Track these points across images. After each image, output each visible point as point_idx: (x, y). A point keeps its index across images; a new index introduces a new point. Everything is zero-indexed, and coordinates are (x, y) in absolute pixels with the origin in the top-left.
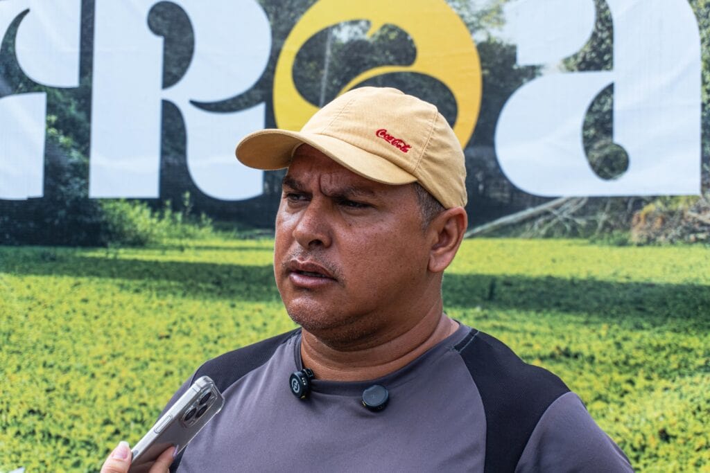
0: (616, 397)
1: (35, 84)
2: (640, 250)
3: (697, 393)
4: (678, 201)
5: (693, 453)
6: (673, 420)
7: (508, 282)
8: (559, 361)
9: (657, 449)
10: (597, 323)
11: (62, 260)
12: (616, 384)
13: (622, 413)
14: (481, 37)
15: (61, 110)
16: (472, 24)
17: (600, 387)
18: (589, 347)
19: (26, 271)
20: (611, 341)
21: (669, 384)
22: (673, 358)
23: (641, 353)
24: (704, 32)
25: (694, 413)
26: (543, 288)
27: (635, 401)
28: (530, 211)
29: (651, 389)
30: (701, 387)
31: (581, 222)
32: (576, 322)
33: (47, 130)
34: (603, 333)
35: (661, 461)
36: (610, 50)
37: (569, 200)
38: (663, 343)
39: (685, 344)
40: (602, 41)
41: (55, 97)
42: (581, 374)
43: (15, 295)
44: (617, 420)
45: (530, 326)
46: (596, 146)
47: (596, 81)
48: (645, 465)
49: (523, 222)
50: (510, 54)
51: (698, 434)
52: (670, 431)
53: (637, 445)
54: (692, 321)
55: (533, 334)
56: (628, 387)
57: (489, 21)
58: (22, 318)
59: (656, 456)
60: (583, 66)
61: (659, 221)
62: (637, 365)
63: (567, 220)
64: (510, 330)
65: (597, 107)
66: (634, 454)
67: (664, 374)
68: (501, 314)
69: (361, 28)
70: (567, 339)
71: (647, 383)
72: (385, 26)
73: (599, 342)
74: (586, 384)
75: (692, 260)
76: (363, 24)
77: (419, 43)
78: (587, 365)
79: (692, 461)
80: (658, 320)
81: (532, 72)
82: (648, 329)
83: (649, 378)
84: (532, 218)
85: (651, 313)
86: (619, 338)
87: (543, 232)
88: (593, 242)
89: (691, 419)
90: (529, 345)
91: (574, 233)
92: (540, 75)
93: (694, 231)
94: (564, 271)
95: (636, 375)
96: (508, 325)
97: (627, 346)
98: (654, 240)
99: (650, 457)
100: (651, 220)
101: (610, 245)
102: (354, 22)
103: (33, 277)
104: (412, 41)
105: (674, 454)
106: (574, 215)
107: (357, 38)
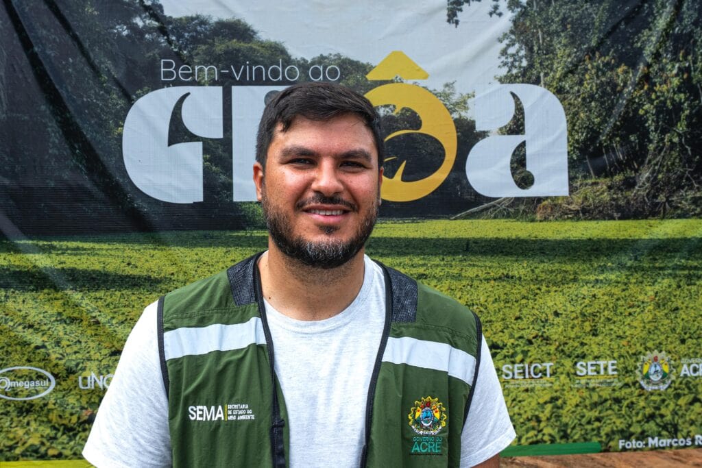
0: (532, 297)
1: (196, 136)
2: (541, 223)
3: (571, 293)
4: (558, 199)
5: (571, 321)
6: (560, 306)
7: (476, 241)
8: (504, 280)
9: (553, 320)
10: (522, 260)
11: (217, 238)
12: (532, 290)
13: (535, 304)
14: (456, 116)
15: (213, 152)
16: (451, 109)
17: (524, 292)
18: (519, 273)
19: (194, 245)
20: (529, 269)
21: (557, 289)
22: (559, 276)
23: (544, 274)
24: (568, 117)
25: (570, 302)
26: (494, 244)
27: (541, 298)
28: (485, 205)
29: (549, 292)
30: (573, 289)
31: (512, 210)
32: (511, 261)
33: (204, 164)
34: (525, 265)
35: (555, 327)
36: (523, 124)
37: (505, 199)
38: (554, 269)
39: (564, 269)
40: (519, 120)
41: (208, 143)
42: (515, 286)
43: (187, 259)
44: (533, 308)
45: (488, 264)
46: (518, 172)
47: (516, 140)
48: (548, 330)
49: (482, 210)
50: (472, 125)
51: (572, 312)
52: (559, 312)
53: (543, 320)
54: (567, 258)
55: (490, 268)
56: (538, 291)
57: (460, 108)
58: (194, 272)
59: (553, 324)
60: (509, 132)
61: (550, 209)
62: (542, 280)
63: (505, 209)
64: (477, 266)
65: (517, 153)
66: (542, 324)
67: (555, 284)
68: (473, 258)
69: (390, 109)
70: (508, 269)
71: (547, 289)
72: (403, 109)
73: (523, 270)
74: (518, 291)
75: (566, 228)
76: (391, 107)
77: (422, 118)
78: (518, 282)
79: (570, 325)
80: (551, 258)
81: (484, 135)
82: (547, 263)
83: (547, 287)
84: (487, 209)
85: (547, 255)
86: (533, 267)
87: (493, 216)
88: (518, 220)
89: (568, 305)
90: (489, 273)
91: (508, 216)
92: (488, 136)
93: (567, 214)
94: (504, 235)
95: (542, 285)
96: (477, 263)
97: (537, 271)
98: (548, 219)
99: (550, 325)
100: (546, 209)
101: (526, 221)
102: (386, 106)
103: (200, 249)
104: (419, 116)
105: (561, 322)
106: (507, 207)
107: (388, 114)
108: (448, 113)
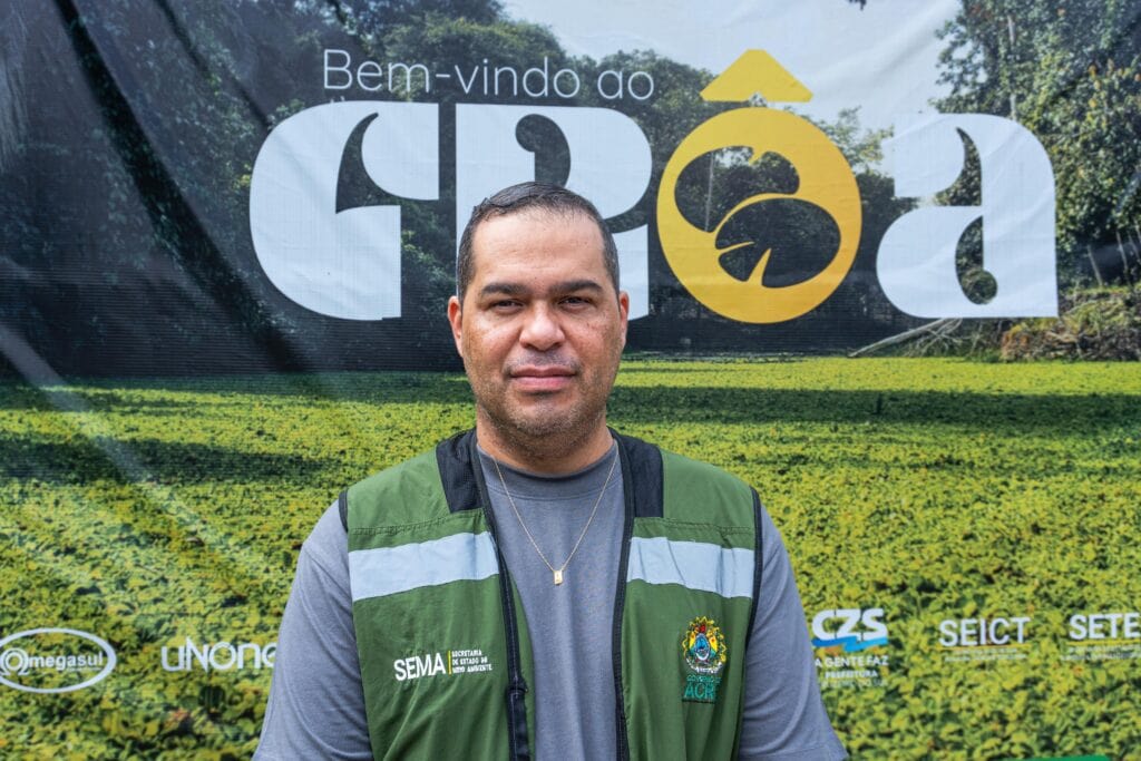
0: (993, 498)
1: (388, 195)
2: (1010, 366)
3: (1062, 490)
4: (1039, 323)
5: (1059, 542)
6: (1043, 515)
7: (894, 397)
8: (943, 468)
9: (1030, 541)
10: (977, 432)
11: (427, 386)
12: (993, 486)
13: (999, 511)
14: (859, 169)
15: (419, 224)
16: (851, 156)
17: (979, 490)
18: (969, 454)
19: (386, 399)
20: (987, 448)
21: (1037, 483)
22: (1040, 460)
23: (1013, 457)
24: (1058, 176)
25: (1060, 508)
26: (925, 403)
27: (1009, 501)
28: (911, 332)
29: (1022, 489)
30: (1065, 485)
31: (958, 341)
32: (957, 432)
33: (402, 246)
34: (981, 441)
35: (1034, 552)
36: (978, 188)
37: (945, 322)
38: (1031, 447)
39: (1049, 448)
40: (971, 179)
41: (412, 209)
42: (962, 479)
43: (371, 424)
44: (995, 518)
45: (915, 437)
46: (968, 273)
47: (967, 214)
48: (1021, 557)
49: (906, 342)
50: (887, 186)
51: (1063, 526)
52: (1041, 525)
53: (1013, 539)
54: (1055, 428)
55: (919, 445)
56: (1003, 488)
57: (866, 155)
58: (383, 450)
59: (1030, 547)
60: (955, 200)
61: (1025, 340)
62: (1010, 468)
63: (945, 340)
64: (897, 442)
65: (967, 238)
66: (1010, 547)
67: (1033, 475)
68: (889, 428)
69: (743, 154)
70: (950, 448)
71: (1020, 484)
72: (767, 154)
73: (978, 450)
74: (967, 488)
75: (1053, 374)
76: (745, 151)
77: (800, 172)
78: (968, 471)
79: (1059, 550)
80: (1027, 427)
81: (908, 204)
82: (1019, 436)
83: (1020, 480)
84: (914, 338)
85: (1021, 422)
86: (994, 445)
87: (924, 351)
88: (969, 359)
89: (1057, 513)
90: (916, 455)
91: (952, 351)
92: (916, 207)
93: (1054, 349)
94: (944, 386)
95: (1010, 477)
96: (896, 437)
97: (1002, 451)
98: (1021, 357)
99: (1024, 549)
100: (1018, 339)
101: (983, 361)
102: (737, 149)
103: (394, 405)
104: (794, 170)
105: (1044, 544)
106: (950, 335)
107: (739, 164)
108: (845, 163)
